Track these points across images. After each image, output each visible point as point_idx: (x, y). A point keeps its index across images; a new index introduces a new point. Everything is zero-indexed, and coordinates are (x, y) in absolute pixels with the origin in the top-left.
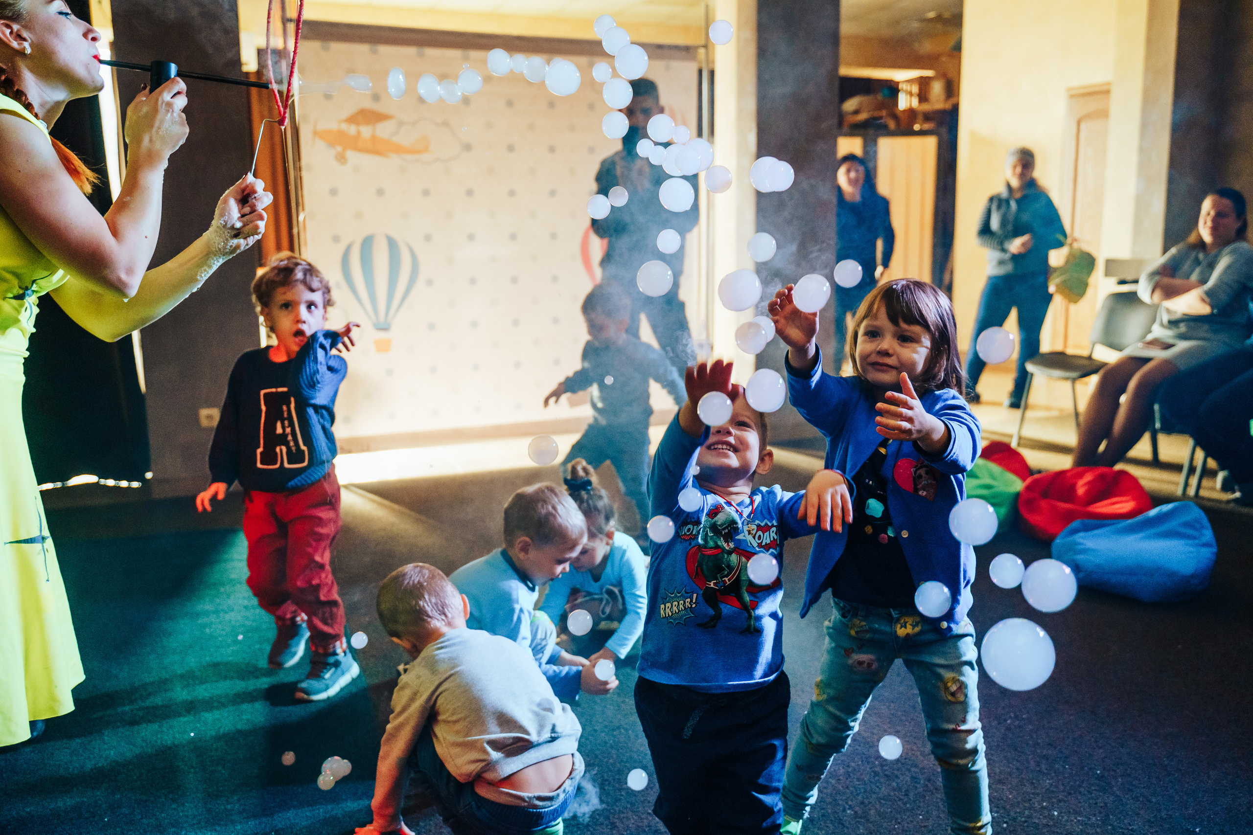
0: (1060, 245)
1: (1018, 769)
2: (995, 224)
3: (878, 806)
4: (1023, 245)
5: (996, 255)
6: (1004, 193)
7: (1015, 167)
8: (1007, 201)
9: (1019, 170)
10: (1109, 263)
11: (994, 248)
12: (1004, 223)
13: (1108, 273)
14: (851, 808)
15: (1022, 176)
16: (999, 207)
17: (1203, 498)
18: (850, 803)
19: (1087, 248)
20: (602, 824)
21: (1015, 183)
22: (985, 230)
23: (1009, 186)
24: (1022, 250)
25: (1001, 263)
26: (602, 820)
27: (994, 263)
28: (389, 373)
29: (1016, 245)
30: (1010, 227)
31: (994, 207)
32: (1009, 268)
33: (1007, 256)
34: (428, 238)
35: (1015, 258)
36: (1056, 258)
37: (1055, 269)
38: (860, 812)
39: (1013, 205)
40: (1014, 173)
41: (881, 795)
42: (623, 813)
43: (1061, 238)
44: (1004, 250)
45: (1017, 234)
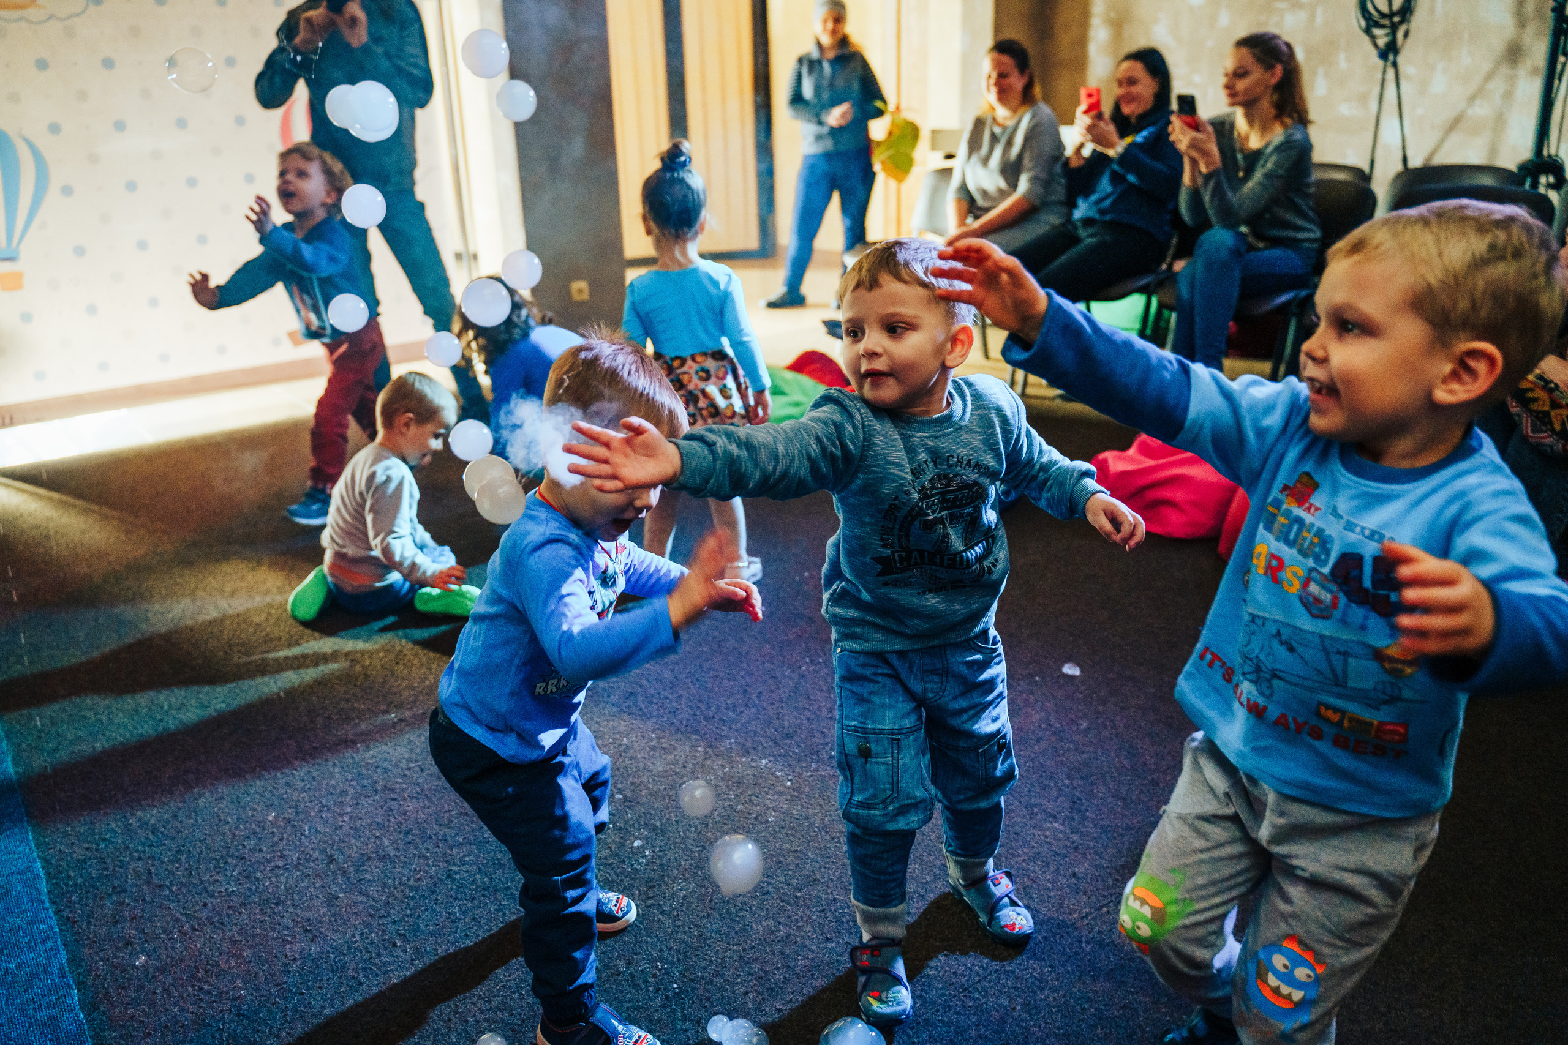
0: (880, 113)
1: (808, 719)
2: (808, 91)
3: (650, 786)
4: (844, 115)
5: (813, 129)
6: (815, 54)
7: (825, 21)
8: (819, 62)
9: (830, 25)
10: (934, 133)
11: (810, 121)
12: (818, 90)
13: (934, 147)
14: (620, 791)
15: (834, 32)
16: (811, 70)
17: (1030, 397)
18: (619, 786)
19: (908, 115)
20: (317, 859)
21: (826, 40)
22: (797, 99)
23: (820, 46)
24: (843, 122)
25: (819, 138)
26: (316, 854)
27: (811, 139)
28: (27, 318)
29: (836, 116)
30: (826, 96)
31: (805, 71)
32: (828, 144)
33: (825, 130)
34: (54, 129)
35: (834, 132)
36: (878, 129)
37: (879, 144)
38: (629, 795)
39: (826, 67)
40: (825, 29)
41: (655, 772)
42: (344, 842)
43: (879, 104)
44: (820, 123)
45: (835, 102)
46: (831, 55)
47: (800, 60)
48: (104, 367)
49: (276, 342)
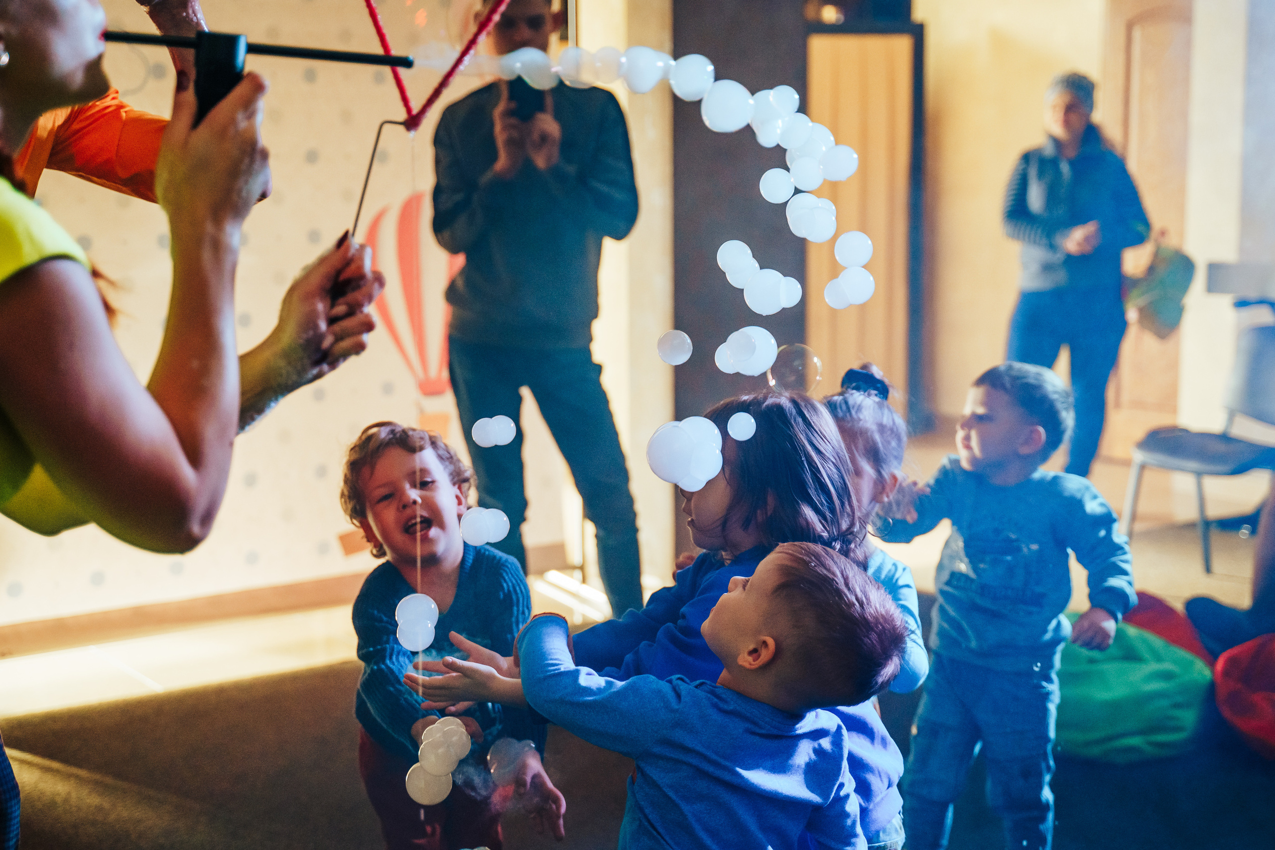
0: (1139, 239)
2: (1036, 199)
4: (1087, 239)
5: (1037, 254)
6: (1047, 149)
8: (1055, 162)
10: (1214, 269)
11: (1033, 243)
12: (1052, 197)
16: (1040, 171)
21: (1059, 132)
22: (1018, 212)
23: (1054, 139)
25: (1047, 268)
27: (1035, 268)
29: (1076, 239)
30: (1062, 209)
31: (1033, 173)
32: (1061, 277)
33: (1059, 257)
35: (1071, 261)
36: (1134, 262)
37: (1135, 282)
39: (1065, 168)
43: (1140, 228)
44: (1052, 247)
45: (1076, 219)
46: (1071, 153)
47: (1027, 158)
48: (98, 579)
49: (323, 549)
